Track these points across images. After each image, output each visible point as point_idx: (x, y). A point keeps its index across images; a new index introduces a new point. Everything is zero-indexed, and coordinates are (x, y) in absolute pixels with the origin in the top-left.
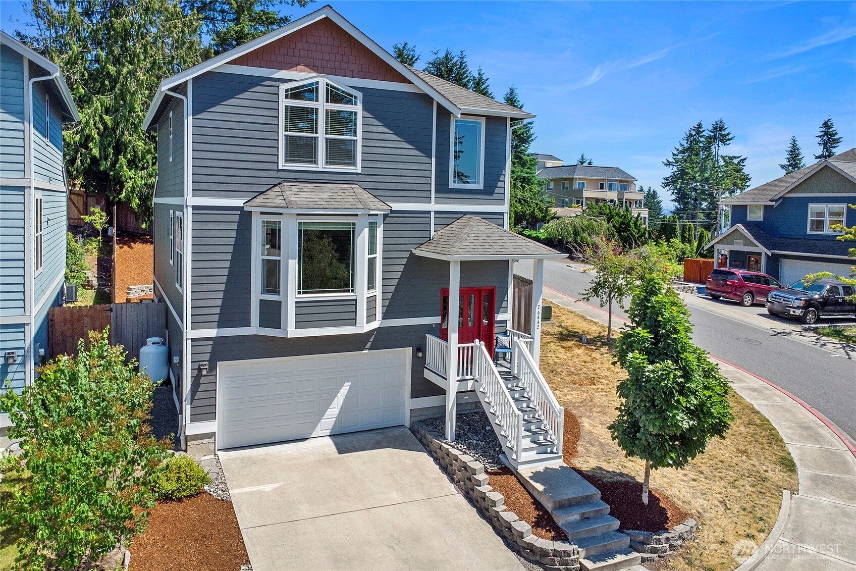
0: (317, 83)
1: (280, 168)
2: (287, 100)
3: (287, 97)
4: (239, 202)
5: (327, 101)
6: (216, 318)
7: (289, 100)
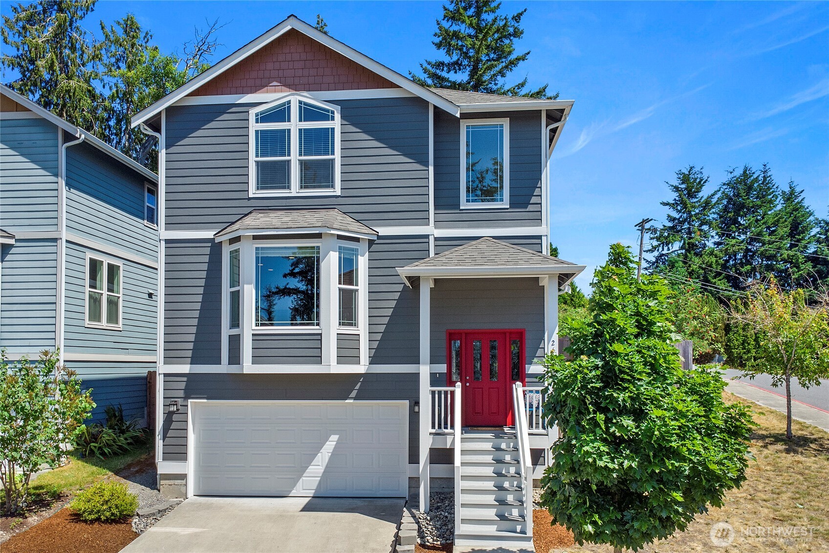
0: (289, 102)
1: (251, 195)
2: (257, 124)
3: (257, 122)
4: (209, 234)
5: (300, 120)
6: (189, 354)
7: (259, 124)
